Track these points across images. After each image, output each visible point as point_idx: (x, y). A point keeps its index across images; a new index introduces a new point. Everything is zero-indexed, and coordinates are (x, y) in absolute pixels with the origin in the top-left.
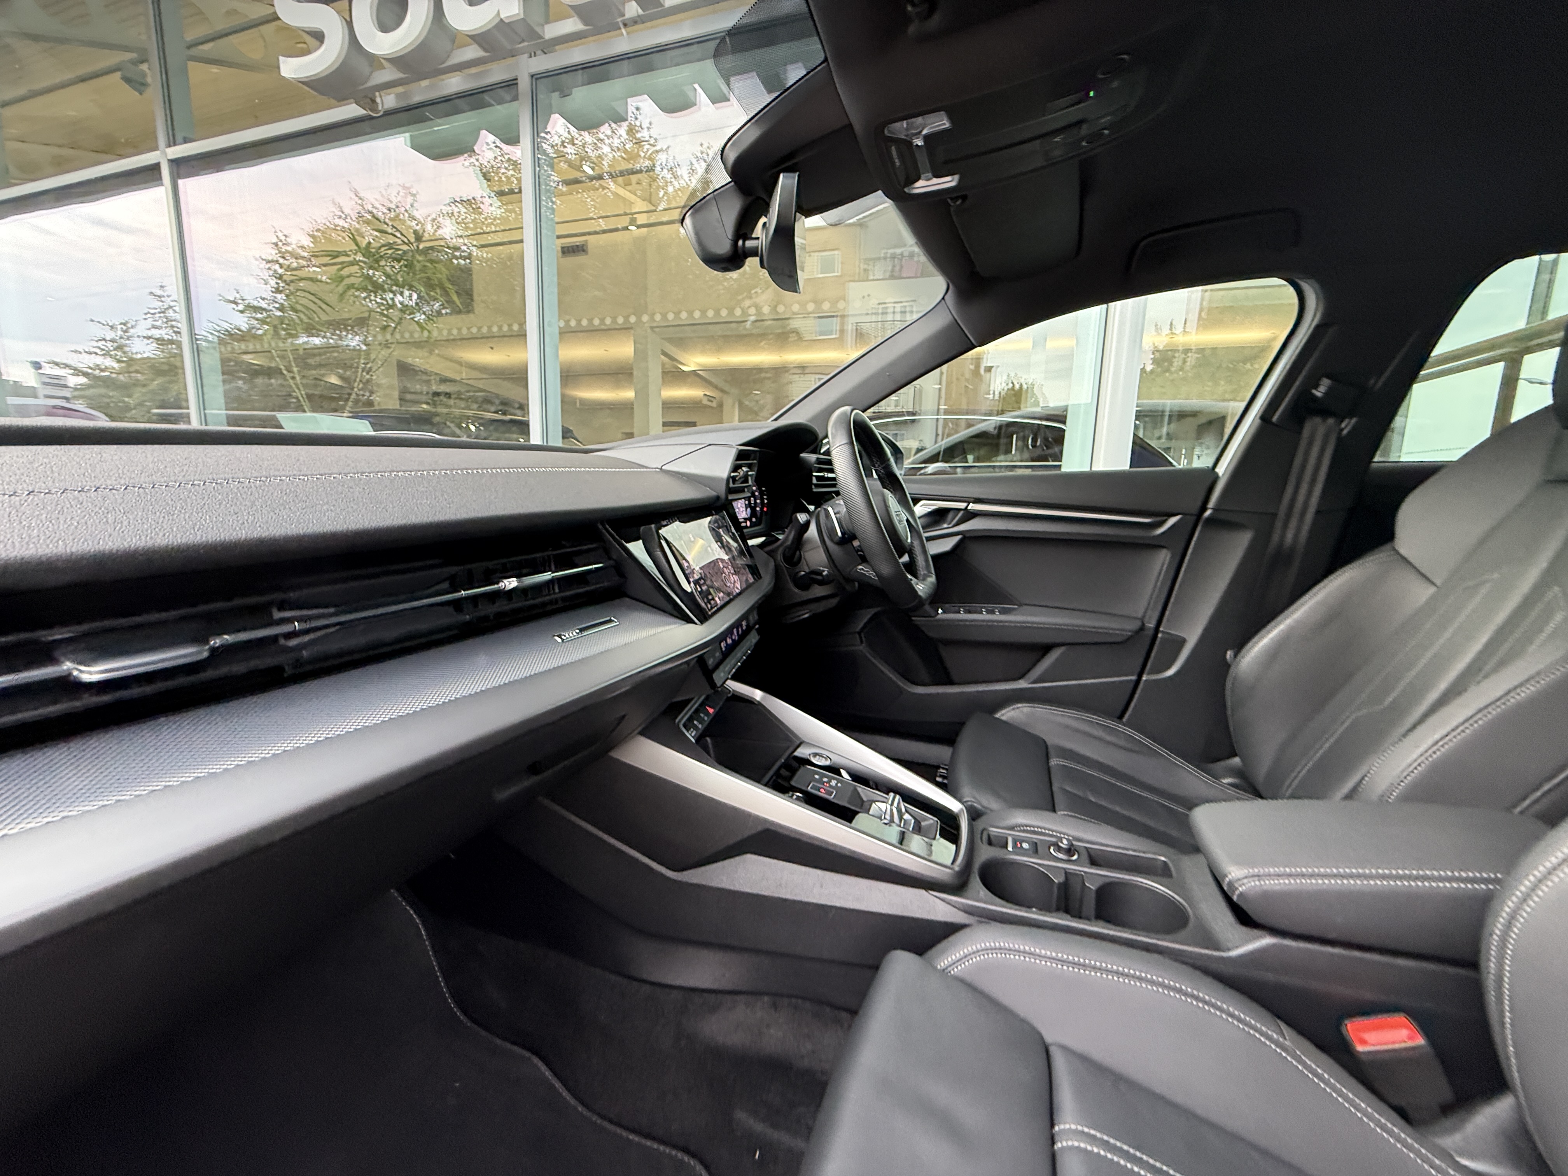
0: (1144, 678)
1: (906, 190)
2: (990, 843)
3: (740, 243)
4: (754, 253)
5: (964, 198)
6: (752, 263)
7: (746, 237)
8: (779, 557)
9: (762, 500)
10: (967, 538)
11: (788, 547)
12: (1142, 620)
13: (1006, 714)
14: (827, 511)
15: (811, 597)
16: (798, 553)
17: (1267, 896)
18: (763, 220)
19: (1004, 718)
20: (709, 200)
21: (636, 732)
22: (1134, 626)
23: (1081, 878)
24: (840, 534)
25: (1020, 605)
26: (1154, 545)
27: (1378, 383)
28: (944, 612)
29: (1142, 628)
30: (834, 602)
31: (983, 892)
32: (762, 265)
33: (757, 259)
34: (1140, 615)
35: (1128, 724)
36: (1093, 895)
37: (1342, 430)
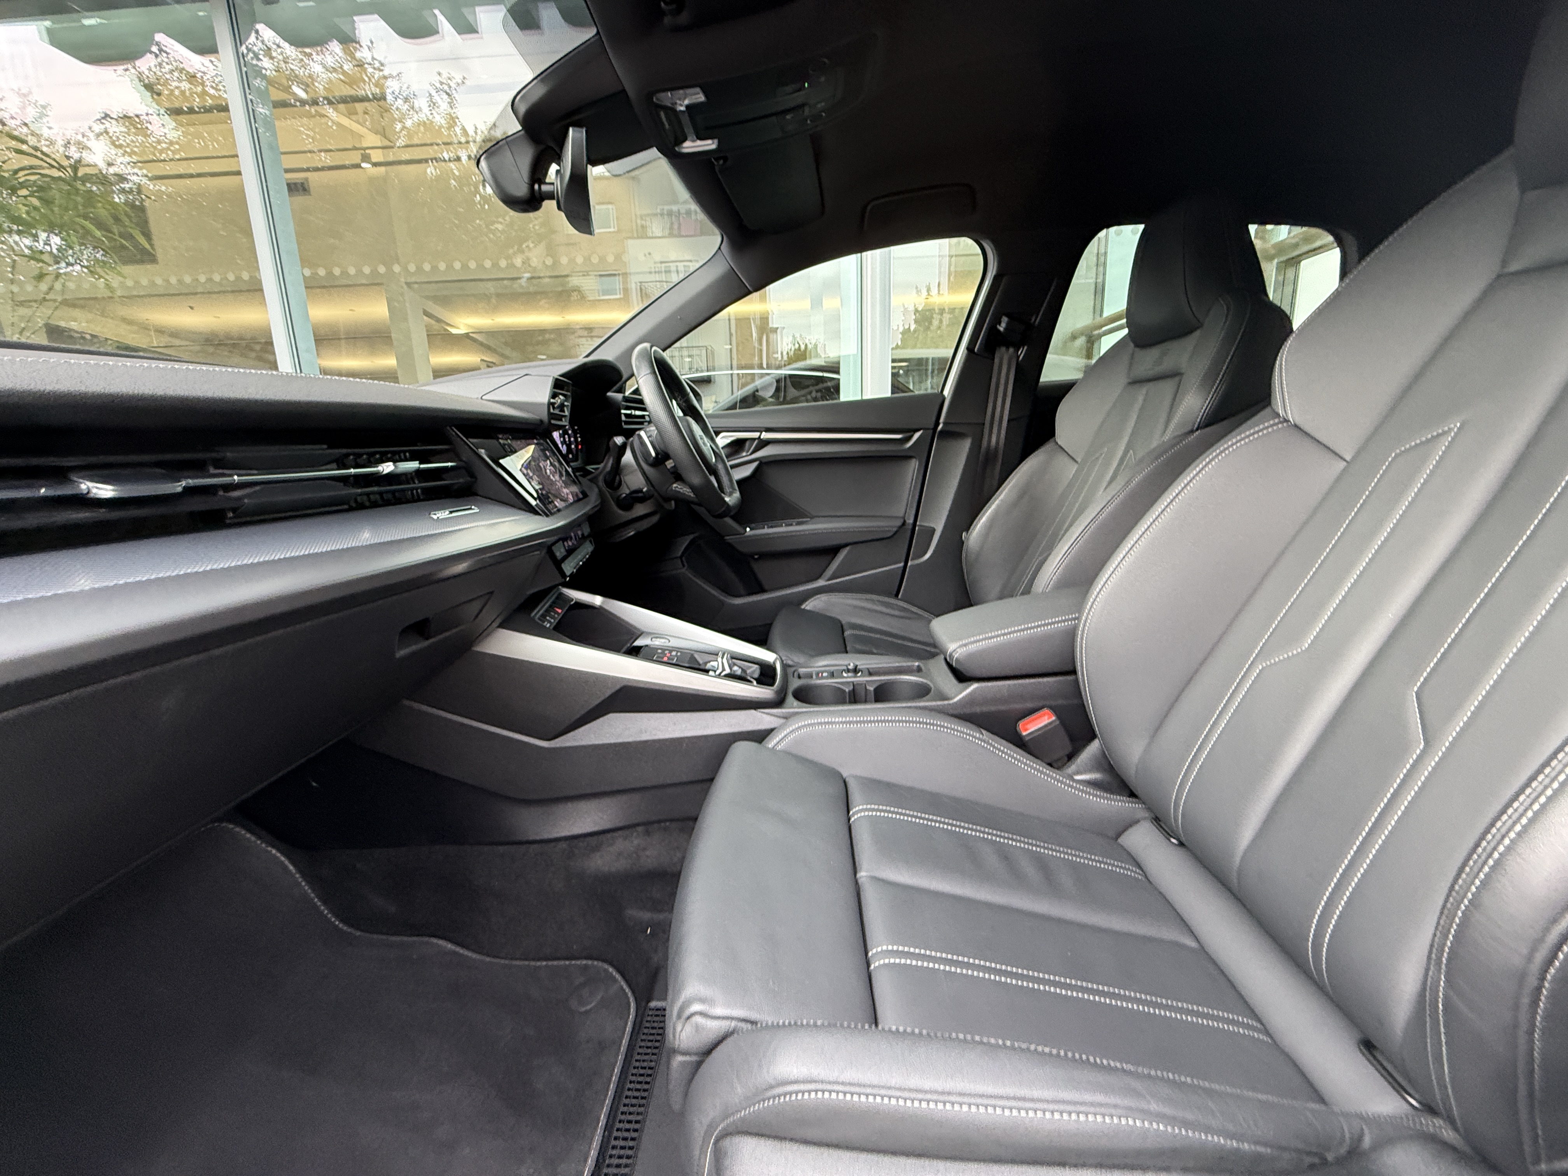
0: (909, 564)
1: (677, 149)
2: (799, 677)
3: (536, 187)
4: (551, 196)
5: (725, 159)
6: (550, 206)
7: (541, 181)
8: (601, 483)
9: (576, 439)
10: (764, 465)
11: (609, 473)
12: (904, 517)
13: (809, 605)
14: (640, 437)
15: (634, 516)
16: (618, 478)
17: (971, 656)
18: (554, 167)
19: (808, 608)
20: (500, 147)
21: (495, 624)
22: (899, 523)
23: (864, 685)
24: (653, 454)
25: (812, 517)
26: (906, 457)
27: (1036, 320)
28: (751, 529)
29: (904, 523)
30: (655, 519)
31: (796, 703)
32: (559, 208)
33: (554, 202)
34: (901, 514)
35: (900, 600)
36: (873, 694)
37: (1018, 357)
